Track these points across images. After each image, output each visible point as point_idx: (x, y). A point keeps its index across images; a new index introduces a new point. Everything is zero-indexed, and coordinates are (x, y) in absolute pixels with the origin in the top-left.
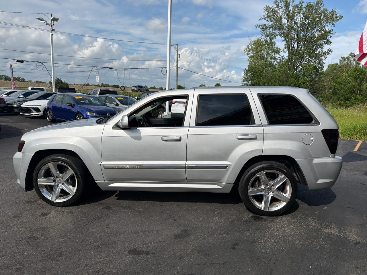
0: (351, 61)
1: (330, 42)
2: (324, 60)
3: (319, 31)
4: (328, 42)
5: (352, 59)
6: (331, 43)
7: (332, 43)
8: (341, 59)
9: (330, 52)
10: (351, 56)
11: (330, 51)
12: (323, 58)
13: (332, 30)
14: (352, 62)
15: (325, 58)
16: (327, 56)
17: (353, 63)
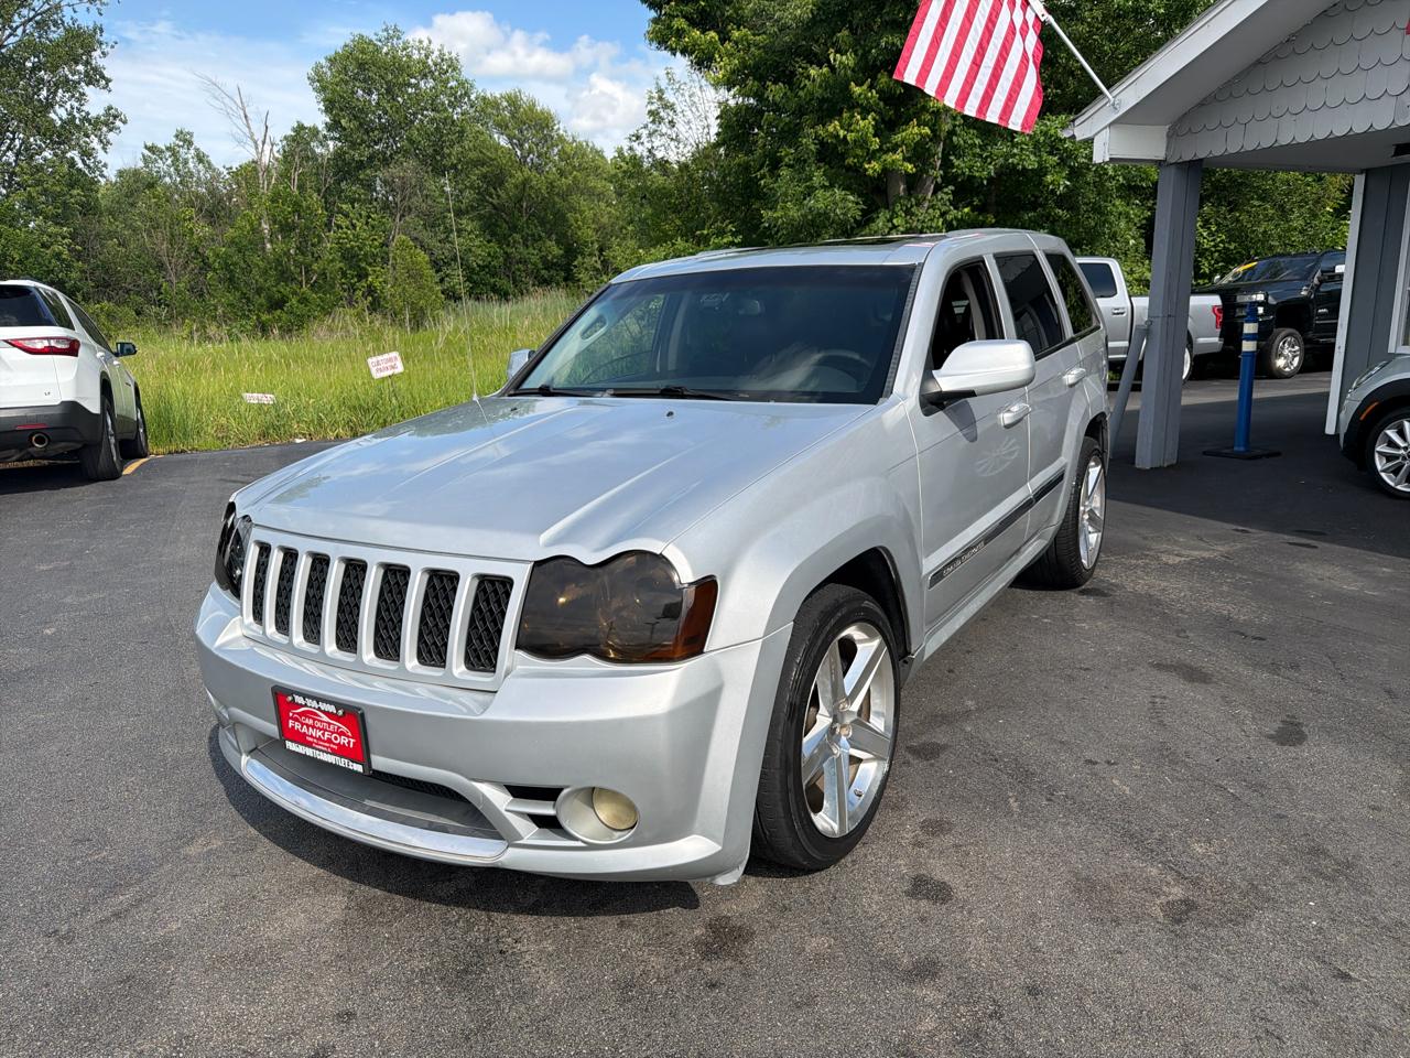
0: (186, 162)
1: (103, 77)
2: (101, 152)
3: (37, 22)
4: (95, 77)
5: (190, 156)
6: (108, 81)
7: (110, 81)
8: (147, 152)
9: (118, 123)
10: (181, 143)
11: (115, 117)
12: (95, 143)
13: (102, 31)
14: (191, 165)
15: (105, 144)
16: (111, 136)
17: (199, 172)
